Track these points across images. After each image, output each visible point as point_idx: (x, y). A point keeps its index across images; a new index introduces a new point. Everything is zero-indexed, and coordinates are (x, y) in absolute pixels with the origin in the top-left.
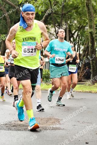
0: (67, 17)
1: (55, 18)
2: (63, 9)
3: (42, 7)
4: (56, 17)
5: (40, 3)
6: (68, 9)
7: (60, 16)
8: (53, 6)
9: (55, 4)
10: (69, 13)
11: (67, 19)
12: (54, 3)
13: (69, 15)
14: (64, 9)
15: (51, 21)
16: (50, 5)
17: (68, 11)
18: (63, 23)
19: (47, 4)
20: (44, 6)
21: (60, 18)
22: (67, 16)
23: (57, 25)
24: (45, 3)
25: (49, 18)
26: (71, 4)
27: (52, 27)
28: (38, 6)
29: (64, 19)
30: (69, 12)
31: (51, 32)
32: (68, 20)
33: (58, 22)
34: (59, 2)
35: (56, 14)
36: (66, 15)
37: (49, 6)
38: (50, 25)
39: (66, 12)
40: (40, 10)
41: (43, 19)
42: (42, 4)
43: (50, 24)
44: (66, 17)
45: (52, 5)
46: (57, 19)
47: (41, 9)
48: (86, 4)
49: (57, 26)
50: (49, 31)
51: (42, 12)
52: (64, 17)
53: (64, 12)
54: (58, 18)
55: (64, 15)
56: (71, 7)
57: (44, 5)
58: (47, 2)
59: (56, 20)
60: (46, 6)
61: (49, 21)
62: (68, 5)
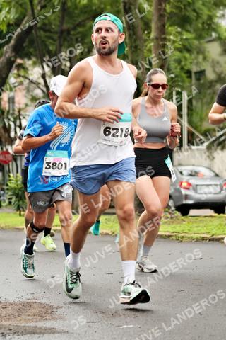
0: (74, 38)
1: (43, 41)
2: (63, 18)
3: (9, 12)
4: (46, 39)
5: (4, 2)
7: (56, 36)
8: (39, 8)
9: (43, 3)
10: (80, 30)
12: (39, 2)
13: (79, 33)
14: (66, 18)
15: (32, 50)
16: (29, 6)
17: (77, 23)
19: (21, 5)
20: (13, 10)
21: (55, 41)
22: (74, 35)
24: (17, 2)
25: (27, 40)
26: (85, 6)
27: (35, 64)
29: (66, 43)
30: (79, 25)
31: (31, 77)
33: (49, 52)
35: (45, 31)
36: (72, 32)
37: (26, 10)
38: (29, 59)
40: (3, 20)
41: (13, 42)
42: (9, 3)
43: (29, 56)
44: (71, 39)
45: (35, 7)
46: (47, 43)
47: (6, 17)
48: (124, 6)
50: (27, 75)
51: (9, 25)
52: (65, 39)
53: (65, 26)
54: (51, 41)
55: (65, 34)
56: (85, 13)
57: (14, 6)
59: (46, 46)
60: (20, 9)
61: (26, 49)
62: (76, 8)
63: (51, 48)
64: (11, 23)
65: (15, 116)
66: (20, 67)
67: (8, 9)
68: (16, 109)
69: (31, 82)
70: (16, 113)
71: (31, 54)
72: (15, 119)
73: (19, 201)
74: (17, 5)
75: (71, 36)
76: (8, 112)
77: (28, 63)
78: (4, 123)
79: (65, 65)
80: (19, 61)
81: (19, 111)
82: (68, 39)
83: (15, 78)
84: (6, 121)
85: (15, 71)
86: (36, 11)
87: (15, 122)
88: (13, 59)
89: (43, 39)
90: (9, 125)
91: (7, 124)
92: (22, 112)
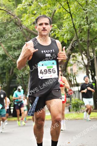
0: (94, 43)
2: (88, 36)
3: (67, 35)
4: (83, 45)
5: (65, 31)
6: (94, 36)
8: (79, 33)
9: (81, 31)
11: (94, 45)
12: (79, 31)
13: (96, 41)
14: (90, 36)
16: (75, 32)
17: (95, 37)
18: (90, 50)
19: (72, 32)
20: (69, 34)
21: (86, 45)
22: (94, 42)
23: (84, 52)
24: (70, 31)
27: (79, 55)
28: (63, 34)
29: (91, 46)
31: (78, 60)
32: (95, 47)
33: (85, 50)
34: (84, 29)
36: (93, 41)
37: (74, 34)
38: (77, 53)
39: (93, 39)
40: (65, 39)
42: (67, 32)
44: (93, 44)
46: (84, 46)
47: (66, 37)
49: (84, 54)
50: (77, 60)
51: (68, 41)
52: (90, 44)
53: (90, 39)
54: (85, 45)
55: (90, 42)
57: (69, 33)
58: (72, 30)
59: (83, 47)
60: (72, 34)
61: (76, 49)
62: (94, 32)
63: (85, 48)
64: (69, 39)
65: (73, 76)
66: (74, 56)
67: (67, 34)
68: (74, 73)
69: (78, 62)
70: (74, 74)
71: (78, 51)
72: (73, 77)
73: (76, 108)
74: (70, 33)
75: (93, 43)
76: (71, 74)
77: (77, 55)
78: (69, 79)
79: (91, 54)
80: (73, 54)
81: (75, 74)
82: (92, 44)
83: (72, 61)
84: (70, 78)
85: (72, 58)
86: (78, 34)
87: (73, 78)
88: (70, 53)
89: (82, 45)
90: (71, 79)
91: (70, 79)
92: (76, 74)
